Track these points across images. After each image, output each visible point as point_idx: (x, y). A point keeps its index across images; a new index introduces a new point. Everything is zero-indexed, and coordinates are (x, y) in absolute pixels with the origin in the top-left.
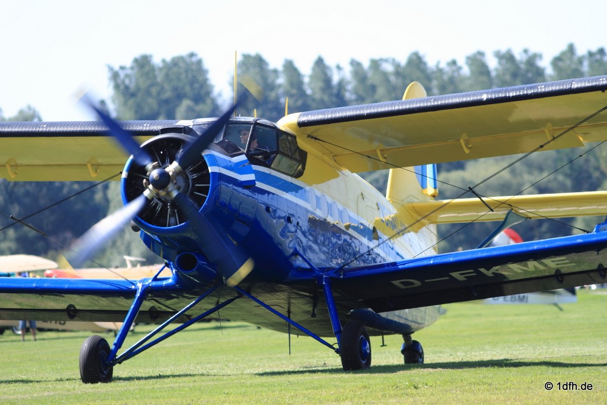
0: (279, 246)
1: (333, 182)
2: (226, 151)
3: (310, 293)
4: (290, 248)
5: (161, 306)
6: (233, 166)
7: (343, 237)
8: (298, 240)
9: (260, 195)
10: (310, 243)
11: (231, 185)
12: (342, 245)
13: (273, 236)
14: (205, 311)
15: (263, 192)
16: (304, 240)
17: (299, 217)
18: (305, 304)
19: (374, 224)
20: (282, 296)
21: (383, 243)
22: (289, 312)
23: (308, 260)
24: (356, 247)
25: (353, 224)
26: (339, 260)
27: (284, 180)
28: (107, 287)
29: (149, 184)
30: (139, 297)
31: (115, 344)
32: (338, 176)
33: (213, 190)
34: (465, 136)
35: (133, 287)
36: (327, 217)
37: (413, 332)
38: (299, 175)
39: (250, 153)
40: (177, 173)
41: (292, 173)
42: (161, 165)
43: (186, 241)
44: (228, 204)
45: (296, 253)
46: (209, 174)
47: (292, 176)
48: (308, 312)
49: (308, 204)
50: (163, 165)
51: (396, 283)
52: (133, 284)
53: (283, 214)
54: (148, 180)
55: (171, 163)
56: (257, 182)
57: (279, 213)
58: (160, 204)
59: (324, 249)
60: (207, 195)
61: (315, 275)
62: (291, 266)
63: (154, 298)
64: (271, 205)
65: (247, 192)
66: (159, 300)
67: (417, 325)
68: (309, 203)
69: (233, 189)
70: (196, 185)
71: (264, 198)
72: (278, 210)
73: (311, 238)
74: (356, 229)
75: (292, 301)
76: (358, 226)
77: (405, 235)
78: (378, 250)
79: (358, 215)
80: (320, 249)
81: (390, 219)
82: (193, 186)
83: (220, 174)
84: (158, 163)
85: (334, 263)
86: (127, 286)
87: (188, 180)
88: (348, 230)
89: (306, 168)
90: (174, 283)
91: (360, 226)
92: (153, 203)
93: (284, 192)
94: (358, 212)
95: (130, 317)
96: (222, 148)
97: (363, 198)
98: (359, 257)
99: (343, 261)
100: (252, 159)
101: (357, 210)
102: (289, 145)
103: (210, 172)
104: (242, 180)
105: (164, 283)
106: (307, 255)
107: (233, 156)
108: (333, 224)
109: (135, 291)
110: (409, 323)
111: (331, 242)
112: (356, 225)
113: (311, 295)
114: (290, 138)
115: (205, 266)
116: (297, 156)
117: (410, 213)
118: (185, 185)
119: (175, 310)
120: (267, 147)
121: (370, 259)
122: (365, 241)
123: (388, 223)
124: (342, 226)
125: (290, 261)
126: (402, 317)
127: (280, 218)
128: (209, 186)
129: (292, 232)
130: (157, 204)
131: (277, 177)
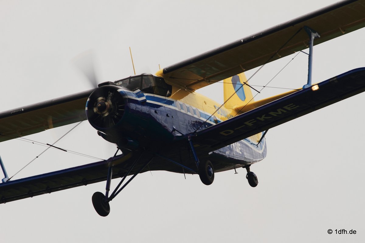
4: (171, 128)
23: (180, 132)
31: (106, 191)
38: (169, 95)
39: (142, 89)
45: (174, 130)
51: (222, 133)
56: (147, 100)
61: (184, 138)
64: (157, 110)
68: (177, 107)
70: (119, 106)
83: (128, 98)
89: (172, 93)
96: (129, 88)
97: (206, 103)
101: (203, 109)
104: (140, 100)
107: (134, 91)
114: (160, 80)
116: (166, 87)
124: (196, 116)
125: (173, 134)
131: (158, 97)
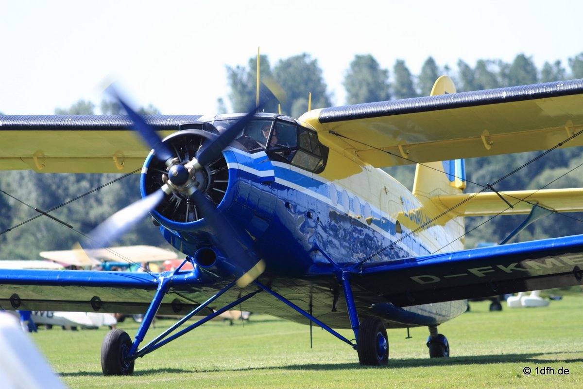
0: (299, 241)
1: (355, 177)
2: (246, 147)
3: (330, 288)
4: (310, 243)
5: (183, 299)
6: (253, 162)
7: (365, 231)
8: (318, 235)
9: (279, 191)
10: (331, 238)
11: (250, 181)
12: (364, 240)
13: (293, 232)
14: (227, 304)
15: (282, 188)
16: (324, 235)
17: (319, 213)
18: (326, 298)
19: (398, 218)
20: (303, 290)
21: (406, 236)
22: (311, 305)
23: (328, 255)
24: (378, 242)
25: (375, 218)
26: (361, 254)
27: (305, 176)
28: (130, 280)
29: (168, 179)
30: (160, 291)
31: (137, 337)
32: (361, 171)
33: (231, 187)
34: (486, 133)
35: (155, 280)
36: (348, 212)
37: (439, 324)
38: (319, 170)
39: (270, 149)
40: (195, 170)
41: (312, 169)
42: (181, 161)
43: (204, 236)
44: (246, 199)
45: (316, 248)
46: (228, 170)
47: (312, 172)
48: (329, 306)
49: (329, 200)
50: (182, 161)
52: (155, 277)
53: (303, 210)
54: (167, 175)
55: (191, 159)
56: (276, 178)
57: (299, 208)
58: (179, 200)
59: (345, 244)
60: (226, 191)
61: (334, 270)
62: (311, 261)
63: (176, 291)
64: (290, 201)
65: (266, 188)
66: (181, 294)
67: (441, 318)
68: (330, 198)
69: (252, 185)
70: (215, 181)
71: (284, 194)
72: (298, 206)
73: (331, 233)
74: (378, 223)
75: (314, 295)
76: (381, 220)
77: (430, 229)
78: (401, 244)
79: (380, 209)
80: (341, 244)
81: (415, 213)
82: (212, 181)
83: (239, 170)
84: (178, 159)
85: (356, 258)
86: (149, 280)
87: (207, 176)
88: (370, 224)
89: (327, 163)
90: (195, 277)
91: (382, 220)
92: (172, 199)
93: (304, 188)
94: (380, 206)
95: (151, 310)
96: (242, 144)
97: (386, 192)
98: (381, 251)
99: (365, 256)
100: (272, 155)
101: (380, 204)
102: (309, 141)
103: (229, 168)
104: (262, 176)
105: (186, 277)
106: (327, 250)
107: (252, 152)
108: (354, 219)
109: (156, 285)
110: (434, 316)
111: (353, 237)
112: (379, 220)
113: (331, 290)
114: (311, 134)
115: (224, 261)
116: (318, 152)
117: (437, 206)
118: (204, 182)
119: (197, 303)
120: (287, 143)
121: (393, 253)
122: (387, 235)
123: (412, 217)
124: (364, 221)
125: (311, 256)
126: (425, 311)
127: (300, 213)
128: (228, 182)
129: (312, 228)
130: (176, 199)
131: (296, 173)
